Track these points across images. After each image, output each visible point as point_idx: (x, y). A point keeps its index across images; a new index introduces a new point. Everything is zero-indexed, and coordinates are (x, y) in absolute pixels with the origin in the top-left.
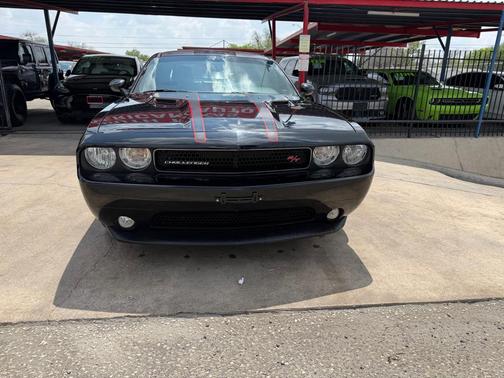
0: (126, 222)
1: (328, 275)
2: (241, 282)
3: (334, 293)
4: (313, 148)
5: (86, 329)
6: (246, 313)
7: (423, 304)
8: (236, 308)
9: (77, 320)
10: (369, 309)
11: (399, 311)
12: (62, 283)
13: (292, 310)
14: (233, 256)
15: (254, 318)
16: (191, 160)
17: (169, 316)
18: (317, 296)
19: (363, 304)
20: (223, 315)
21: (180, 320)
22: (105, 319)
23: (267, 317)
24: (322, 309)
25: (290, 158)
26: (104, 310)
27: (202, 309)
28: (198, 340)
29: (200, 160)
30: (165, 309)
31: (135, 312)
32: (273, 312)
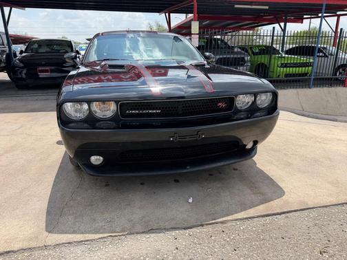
0: (96, 160)
1: (251, 190)
2: (190, 201)
3: (263, 204)
4: (236, 96)
5: (78, 250)
6: (202, 225)
7: (326, 207)
8: (192, 222)
9: (69, 243)
10: (291, 214)
11: (313, 214)
12: (49, 213)
13: (236, 220)
14: (177, 181)
15: (205, 229)
16: (147, 109)
17: (143, 233)
18: (251, 208)
19: (286, 210)
20: (185, 229)
21: (153, 235)
22: (92, 240)
23: (219, 228)
24: (258, 217)
25: (220, 104)
26: (89, 232)
27: (167, 225)
28: (172, 251)
29: (154, 109)
30: (139, 228)
31: (115, 232)
32: (222, 223)
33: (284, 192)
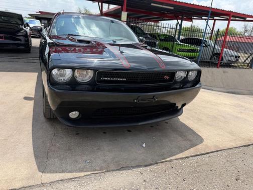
1: (182, 138)
2: (144, 145)
3: (192, 147)
4: (177, 71)
5: (72, 185)
6: (157, 163)
8: (150, 161)
9: (61, 180)
10: (212, 154)
11: (225, 154)
13: (178, 159)
14: (129, 131)
15: (160, 166)
17: (116, 170)
18: (185, 150)
19: (208, 152)
20: (146, 166)
21: (124, 172)
22: (79, 178)
23: (169, 165)
24: (192, 156)
25: (165, 77)
26: (75, 171)
27: (133, 164)
28: (141, 183)
29: (121, 78)
30: (112, 167)
31: (95, 170)
32: (170, 161)
33: (203, 139)
